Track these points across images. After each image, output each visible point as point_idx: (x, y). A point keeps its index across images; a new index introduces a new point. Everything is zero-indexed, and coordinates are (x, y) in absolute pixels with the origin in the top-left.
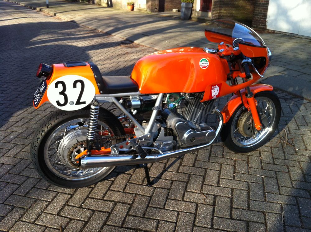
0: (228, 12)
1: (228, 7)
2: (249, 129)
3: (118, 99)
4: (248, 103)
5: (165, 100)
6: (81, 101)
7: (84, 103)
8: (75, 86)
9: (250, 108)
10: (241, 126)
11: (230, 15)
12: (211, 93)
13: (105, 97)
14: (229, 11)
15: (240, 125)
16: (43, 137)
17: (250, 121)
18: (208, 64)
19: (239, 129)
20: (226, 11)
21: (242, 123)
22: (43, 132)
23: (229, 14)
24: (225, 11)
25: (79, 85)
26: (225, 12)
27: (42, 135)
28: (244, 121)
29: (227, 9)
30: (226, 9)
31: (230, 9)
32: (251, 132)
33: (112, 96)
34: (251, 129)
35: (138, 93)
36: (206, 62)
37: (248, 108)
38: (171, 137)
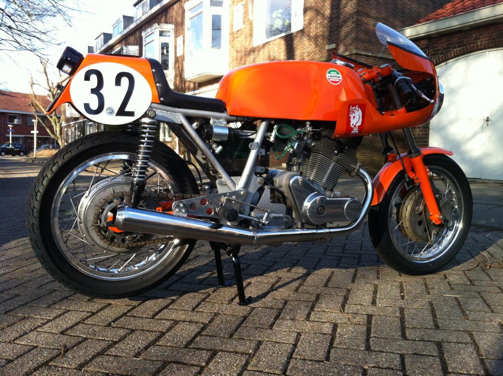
0: (366, 158)
1: (366, 150)
2: (420, 223)
3: (190, 119)
4: (413, 170)
5: (271, 135)
6: (127, 109)
7: (131, 114)
8: (118, 82)
9: (417, 179)
10: (406, 217)
11: (370, 162)
12: (349, 121)
13: (168, 111)
14: (368, 155)
15: (404, 216)
16: (53, 175)
17: (421, 208)
18: (341, 78)
19: (402, 223)
20: (363, 155)
21: (407, 212)
22: (54, 165)
23: (368, 160)
24: (361, 155)
25: (125, 81)
26: (362, 157)
27: (52, 170)
28: (409, 208)
29: (365, 153)
30: (362, 153)
31: (369, 153)
32: (425, 230)
33: (179, 112)
34: (425, 224)
35: (224, 115)
36: (337, 75)
37: (415, 178)
38: (282, 207)
